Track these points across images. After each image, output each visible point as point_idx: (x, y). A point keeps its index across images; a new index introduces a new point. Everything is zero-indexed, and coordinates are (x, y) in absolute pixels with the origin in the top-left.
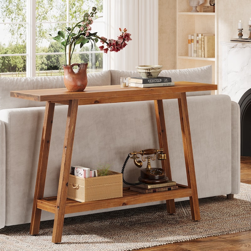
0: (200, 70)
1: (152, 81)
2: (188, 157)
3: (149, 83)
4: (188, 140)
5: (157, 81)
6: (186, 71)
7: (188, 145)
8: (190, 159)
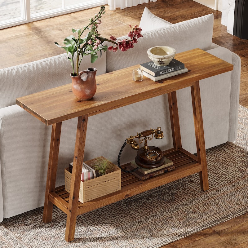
0: (201, 21)
1: (164, 72)
2: (199, 137)
3: (161, 75)
4: (200, 122)
5: (170, 70)
6: (186, 26)
7: (200, 127)
8: (201, 139)
